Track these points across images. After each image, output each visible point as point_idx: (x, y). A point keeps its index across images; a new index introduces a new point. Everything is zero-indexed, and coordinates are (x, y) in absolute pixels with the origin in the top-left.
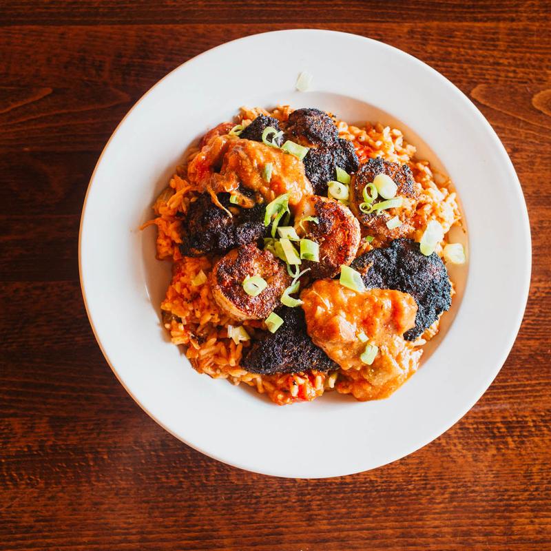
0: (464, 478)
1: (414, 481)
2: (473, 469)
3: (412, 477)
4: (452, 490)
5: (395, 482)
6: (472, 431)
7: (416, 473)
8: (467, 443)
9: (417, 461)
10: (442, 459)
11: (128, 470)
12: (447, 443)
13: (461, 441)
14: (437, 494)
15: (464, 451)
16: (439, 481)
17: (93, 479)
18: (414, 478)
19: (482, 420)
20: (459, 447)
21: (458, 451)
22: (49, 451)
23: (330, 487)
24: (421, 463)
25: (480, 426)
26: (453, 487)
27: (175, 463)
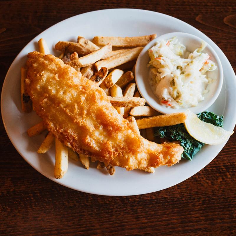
0: (208, 193)
1: (185, 196)
2: (212, 189)
3: (184, 194)
4: (203, 199)
5: (176, 197)
6: (210, 171)
7: (185, 193)
8: (208, 177)
9: (186, 187)
10: (197, 185)
11: (50, 200)
12: (199, 177)
13: (205, 176)
14: (196, 202)
15: (207, 181)
16: (196, 196)
17: (33, 206)
18: (185, 195)
19: (214, 166)
20: (205, 179)
21: (204, 181)
22: (12, 194)
23: (145, 202)
24: (188, 187)
25: (213, 168)
26: (203, 198)
27: (72, 196)
